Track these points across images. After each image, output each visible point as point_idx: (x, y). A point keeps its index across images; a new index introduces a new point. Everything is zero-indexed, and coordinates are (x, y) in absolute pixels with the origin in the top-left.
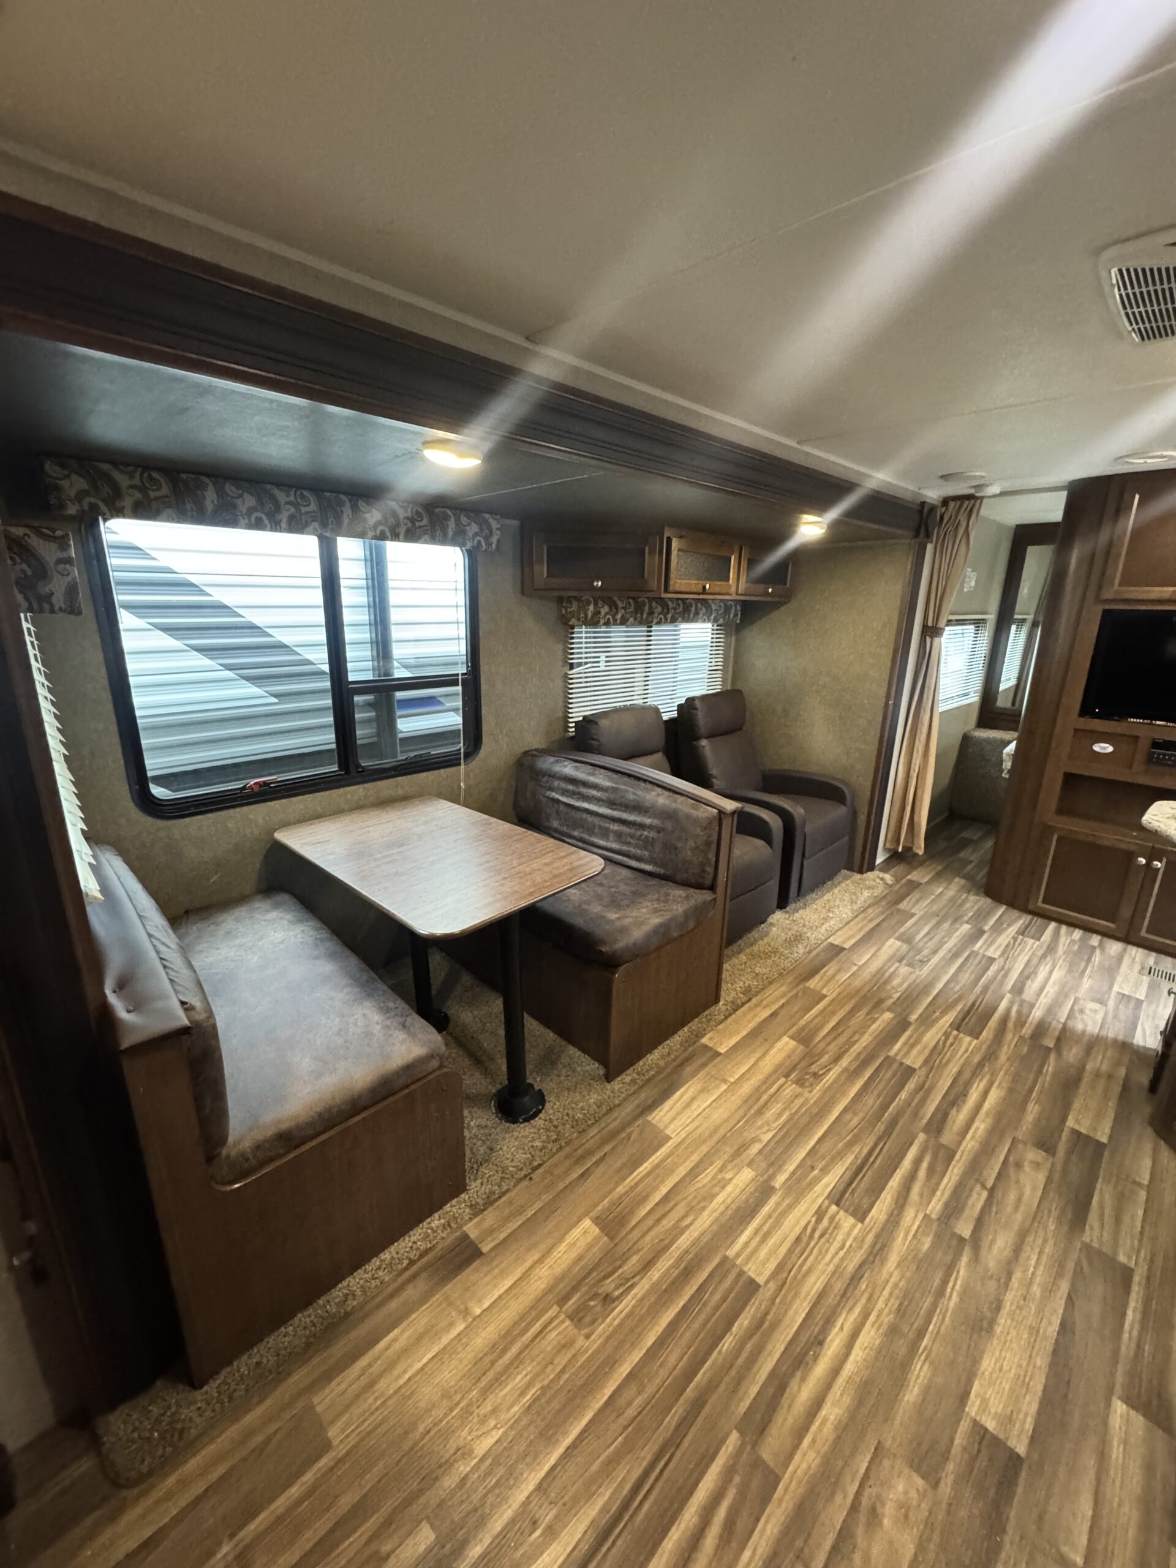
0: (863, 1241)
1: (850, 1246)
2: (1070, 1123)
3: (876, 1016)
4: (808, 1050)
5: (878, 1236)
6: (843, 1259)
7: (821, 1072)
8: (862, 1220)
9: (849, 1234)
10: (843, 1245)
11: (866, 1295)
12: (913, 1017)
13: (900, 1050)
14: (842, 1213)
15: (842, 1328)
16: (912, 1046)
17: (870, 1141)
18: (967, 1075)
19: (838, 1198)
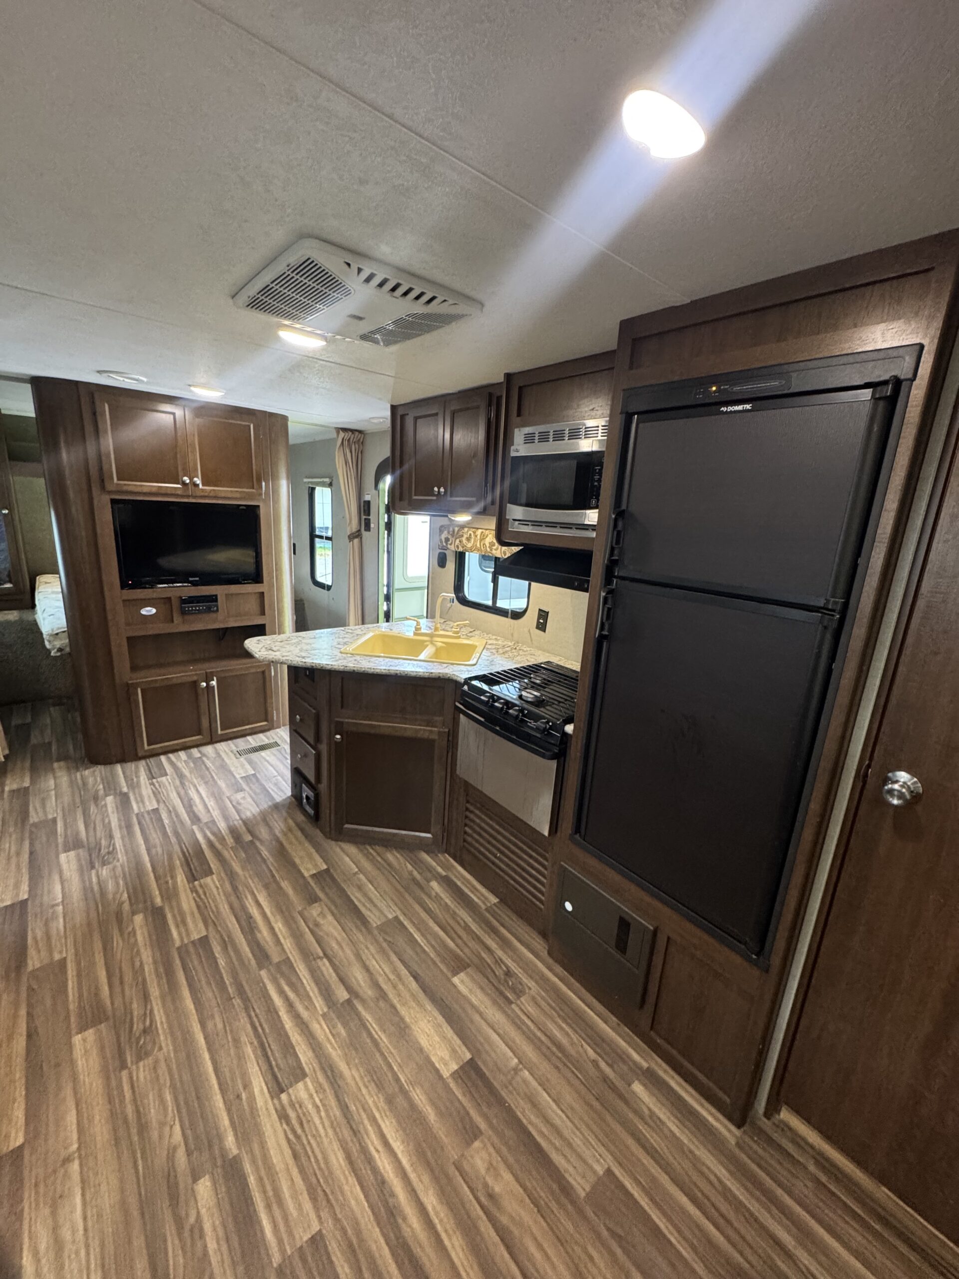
0: (320, 1085)
1: (321, 1101)
2: (306, 874)
3: (130, 929)
4: (111, 1021)
5: (323, 1069)
6: (328, 1116)
7: (148, 1023)
8: (304, 1075)
9: (311, 1096)
10: (317, 1107)
11: (361, 1111)
12: (158, 901)
13: (180, 934)
14: (291, 1091)
15: (377, 1151)
16: (184, 922)
17: (244, 1021)
18: (236, 904)
19: (277, 1088)
